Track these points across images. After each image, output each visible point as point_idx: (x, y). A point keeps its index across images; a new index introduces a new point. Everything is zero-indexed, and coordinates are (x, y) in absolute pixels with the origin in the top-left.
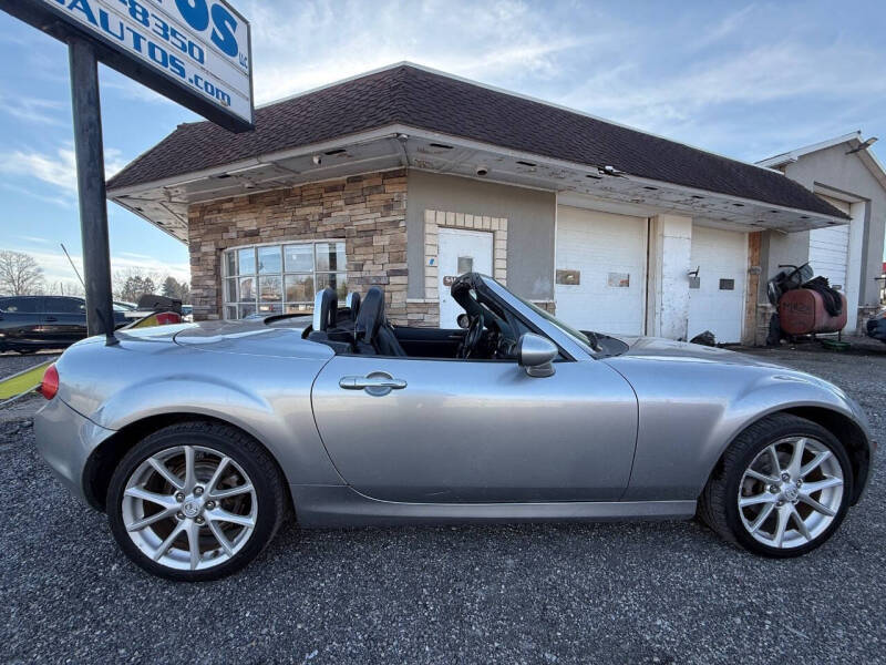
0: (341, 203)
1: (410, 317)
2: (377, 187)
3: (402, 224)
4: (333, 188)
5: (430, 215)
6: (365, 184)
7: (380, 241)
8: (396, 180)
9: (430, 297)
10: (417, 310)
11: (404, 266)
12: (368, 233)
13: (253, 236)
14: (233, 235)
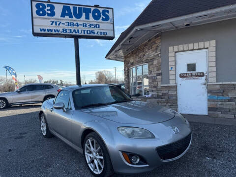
0: (147, 50)
1: (162, 92)
2: (154, 42)
3: (160, 55)
4: (146, 45)
5: (171, 49)
6: (151, 42)
7: (155, 62)
8: (158, 38)
9: (172, 83)
10: (165, 89)
11: (160, 72)
12: (152, 60)
13: (132, 64)
14: (130, 64)
